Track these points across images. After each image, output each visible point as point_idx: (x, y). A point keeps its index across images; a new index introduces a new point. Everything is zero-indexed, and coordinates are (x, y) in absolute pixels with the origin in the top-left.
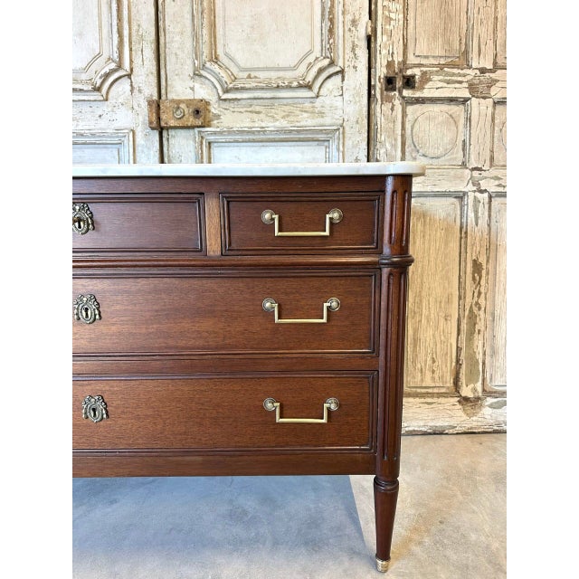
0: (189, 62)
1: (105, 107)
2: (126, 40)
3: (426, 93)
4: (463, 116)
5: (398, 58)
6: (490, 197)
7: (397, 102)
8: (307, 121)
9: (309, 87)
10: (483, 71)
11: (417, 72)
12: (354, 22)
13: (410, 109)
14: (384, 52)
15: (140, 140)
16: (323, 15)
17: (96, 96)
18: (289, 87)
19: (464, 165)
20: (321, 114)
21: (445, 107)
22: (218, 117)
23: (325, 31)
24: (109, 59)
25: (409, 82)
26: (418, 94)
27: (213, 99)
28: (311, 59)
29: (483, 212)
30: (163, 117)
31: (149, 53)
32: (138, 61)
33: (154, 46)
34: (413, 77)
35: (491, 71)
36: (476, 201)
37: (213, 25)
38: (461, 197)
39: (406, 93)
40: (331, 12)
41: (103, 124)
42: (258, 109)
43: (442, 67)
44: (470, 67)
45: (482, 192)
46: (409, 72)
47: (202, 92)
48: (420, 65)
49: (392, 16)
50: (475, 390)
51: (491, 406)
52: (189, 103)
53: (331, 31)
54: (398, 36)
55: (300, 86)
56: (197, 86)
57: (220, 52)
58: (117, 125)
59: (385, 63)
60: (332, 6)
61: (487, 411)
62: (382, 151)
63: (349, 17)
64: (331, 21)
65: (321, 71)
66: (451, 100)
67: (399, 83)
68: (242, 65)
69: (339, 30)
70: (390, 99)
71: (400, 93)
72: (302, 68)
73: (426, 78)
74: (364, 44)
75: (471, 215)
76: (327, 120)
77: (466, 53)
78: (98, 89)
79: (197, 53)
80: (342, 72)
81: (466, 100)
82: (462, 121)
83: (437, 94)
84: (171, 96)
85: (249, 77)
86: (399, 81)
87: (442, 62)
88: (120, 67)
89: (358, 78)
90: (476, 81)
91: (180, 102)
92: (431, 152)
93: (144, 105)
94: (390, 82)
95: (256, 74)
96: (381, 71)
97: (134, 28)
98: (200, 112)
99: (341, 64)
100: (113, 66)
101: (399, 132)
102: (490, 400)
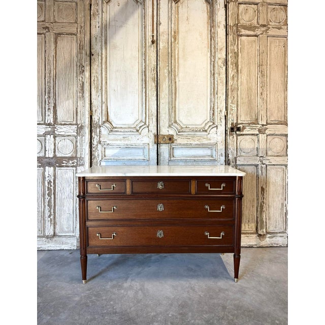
0: (168, 123)
1: (140, 136)
2: (147, 116)
3: (244, 133)
4: (257, 139)
5: (235, 122)
6: (266, 166)
7: (235, 136)
8: (205, 142)
9: (206, 131)
10: (263, 125)
11: (241, 126)
12: (221, 111)
13: (239, 137)
14: (231, 120)
15: (151, 147)
16: (211, 109)
17: (137, 133)
18: (200, 131)
19: (257, 155)
20: (210, 140)
21: (250, 137)
22: (176, 140)
23: (211, 114)
24: (141, 121)
25: (239, 129)
26: (241, 133)
27: (175, 134)
28: (207, 122)
29: (264, 171)
30: (159, 140)
31: (155, 120)
32: (151, 122)
33: (156, 117)
34: (240, 127)
35: (265, 125)
36: (262, 167)
37: (175, 111)
38: (257, 166)
39: (237, 133)
40: (213, 108)
41: (139, 142)
42: (189, 137)
43: (249, 124)
44: (259, 124)
45: (263, 164)
46: (239, 126)
47: (172, 132)
48: (242, 123)
49: (233, 108)
50: (263, 232)
51: (269, 237)
52: (167, 136)
53: (213, 114)
54: (235, 115)
55: (203, 131)
56: (170, 130)
57: (177, 119)
58: (143, 142)
59: (230, 123)
60: (214, 106)
61: (267, 239)
62: (230, 151)
63: (219, 109)
64: (214, 111)
65: (210, 126)
66: (252, 134)
67: (235, 130)
68: (184, 124)
69: (216, 114)
70: (232, 135)
71: (236, 132)
72: (204, 125)
73: (244, 128)
74: (224, 118)
75: (260, 172)
76: (212, 141)
77: (257, 119)
78: (138, 131)
79: (170, 120)
80: (217, 126)
81: (257, 135)
82: (256, 141)
83: (248, 133)
84: (161, 133)
85: (186, 127)
86: (235, 129)
87: (250, 122)
88: (145, 124)
89: (222, 129)
90: (261, 128)
91: (164, 136)
92: (246, 151)
93: (153, 136)
94: (232, 129)
95: (189, 126)
96: (229, 126)
97: (150, 112)
98: (171, 139)
99: (216, 124)
100: (143, 124)
101: (235, 145)
102: (268, 235)
